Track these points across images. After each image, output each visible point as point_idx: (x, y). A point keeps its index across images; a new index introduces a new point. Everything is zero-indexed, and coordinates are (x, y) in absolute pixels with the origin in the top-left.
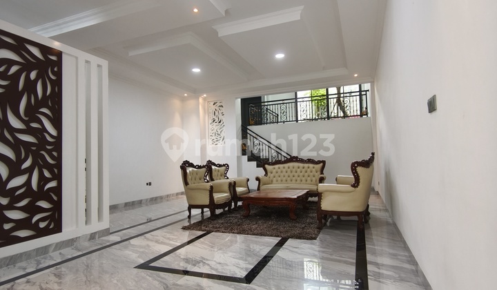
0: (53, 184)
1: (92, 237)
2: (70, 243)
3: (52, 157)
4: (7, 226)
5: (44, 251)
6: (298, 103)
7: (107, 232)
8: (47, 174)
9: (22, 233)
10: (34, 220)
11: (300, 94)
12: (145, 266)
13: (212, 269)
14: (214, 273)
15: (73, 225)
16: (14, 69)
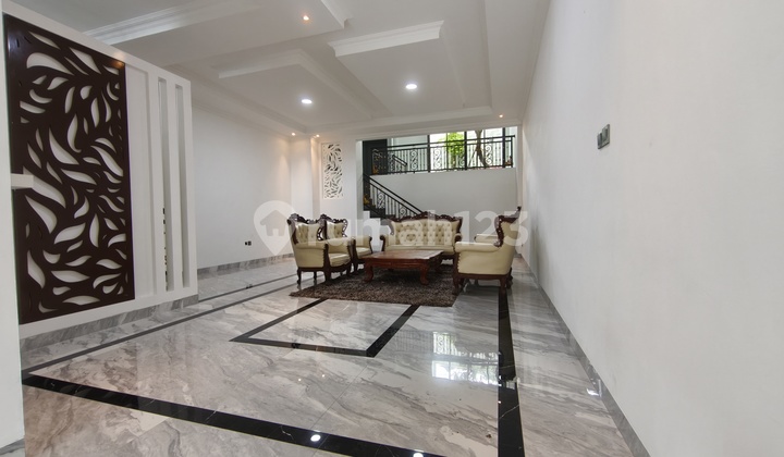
0: (120, 238)
1: (176, 305)
2: (147, 312)
3: (117, 204)
4: (58, 291)
5: (112, 322)
6: (432, 150)
7: (195, 300)
8: (111, 225)
9: (80, 300)
10: (97, 283)
11: (434, 138)
12: (243, 339)
13: (327, 340)
14: (330, 345)
15: (149, 290)
16: (56, 83)
